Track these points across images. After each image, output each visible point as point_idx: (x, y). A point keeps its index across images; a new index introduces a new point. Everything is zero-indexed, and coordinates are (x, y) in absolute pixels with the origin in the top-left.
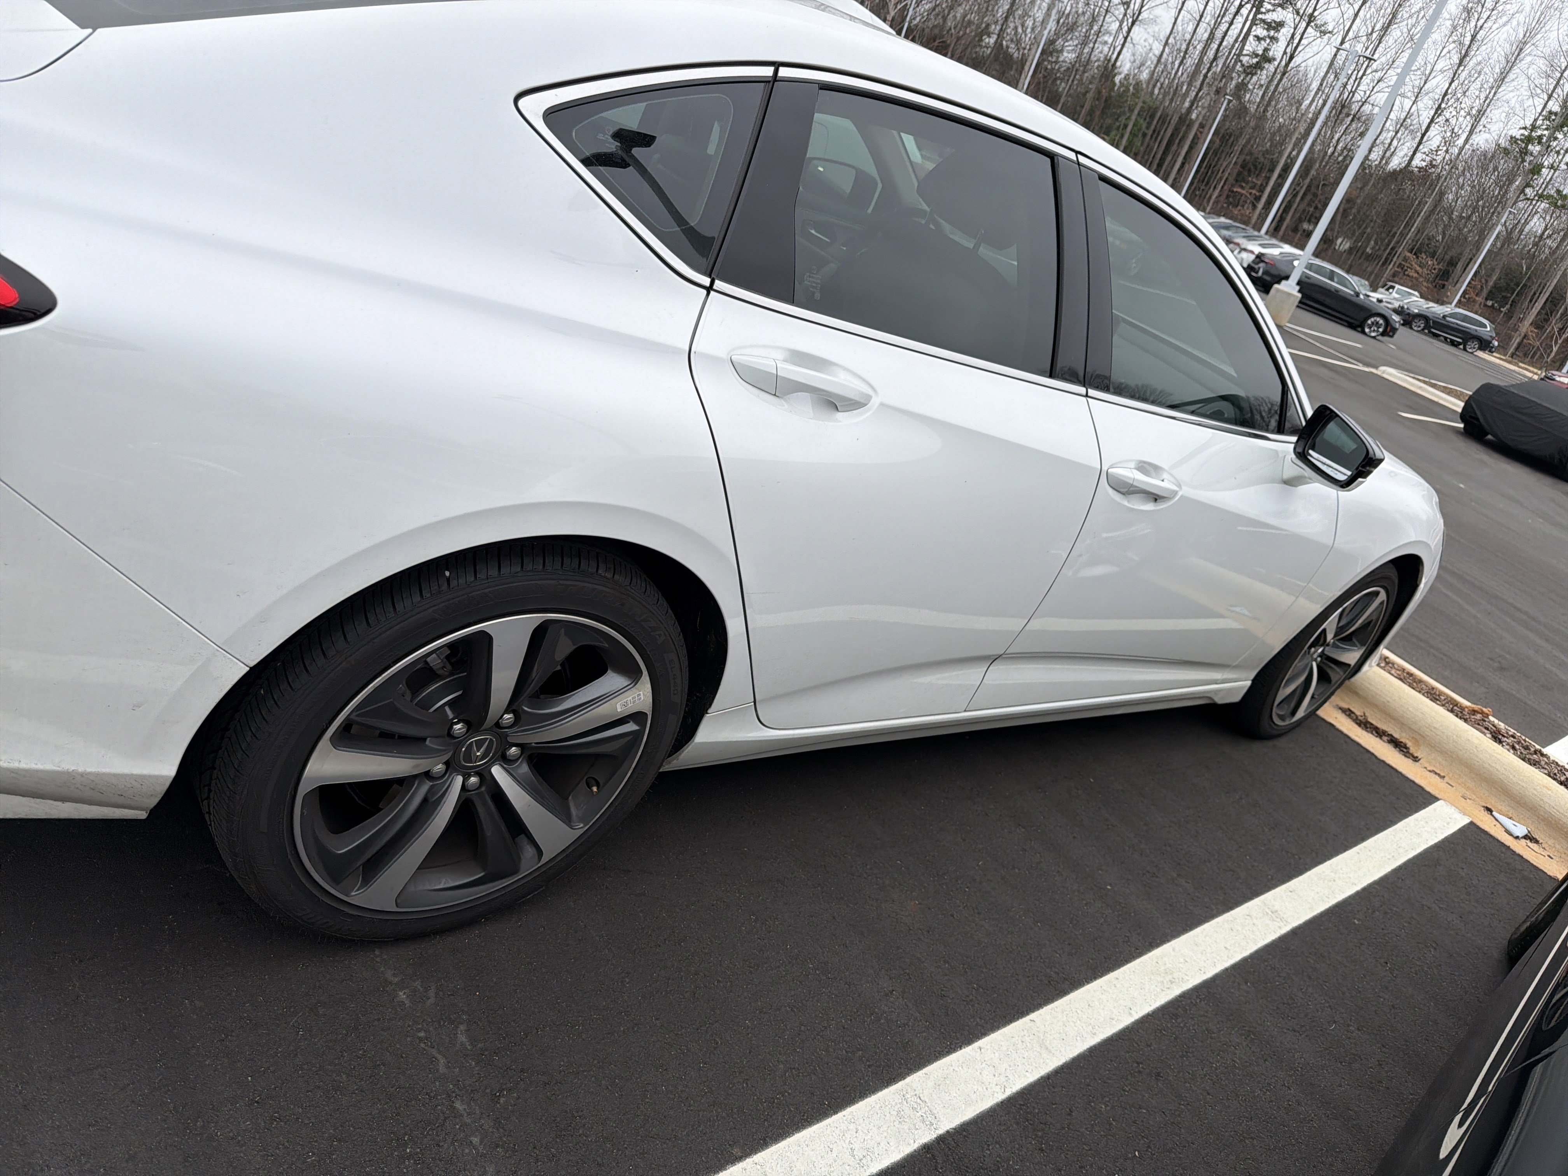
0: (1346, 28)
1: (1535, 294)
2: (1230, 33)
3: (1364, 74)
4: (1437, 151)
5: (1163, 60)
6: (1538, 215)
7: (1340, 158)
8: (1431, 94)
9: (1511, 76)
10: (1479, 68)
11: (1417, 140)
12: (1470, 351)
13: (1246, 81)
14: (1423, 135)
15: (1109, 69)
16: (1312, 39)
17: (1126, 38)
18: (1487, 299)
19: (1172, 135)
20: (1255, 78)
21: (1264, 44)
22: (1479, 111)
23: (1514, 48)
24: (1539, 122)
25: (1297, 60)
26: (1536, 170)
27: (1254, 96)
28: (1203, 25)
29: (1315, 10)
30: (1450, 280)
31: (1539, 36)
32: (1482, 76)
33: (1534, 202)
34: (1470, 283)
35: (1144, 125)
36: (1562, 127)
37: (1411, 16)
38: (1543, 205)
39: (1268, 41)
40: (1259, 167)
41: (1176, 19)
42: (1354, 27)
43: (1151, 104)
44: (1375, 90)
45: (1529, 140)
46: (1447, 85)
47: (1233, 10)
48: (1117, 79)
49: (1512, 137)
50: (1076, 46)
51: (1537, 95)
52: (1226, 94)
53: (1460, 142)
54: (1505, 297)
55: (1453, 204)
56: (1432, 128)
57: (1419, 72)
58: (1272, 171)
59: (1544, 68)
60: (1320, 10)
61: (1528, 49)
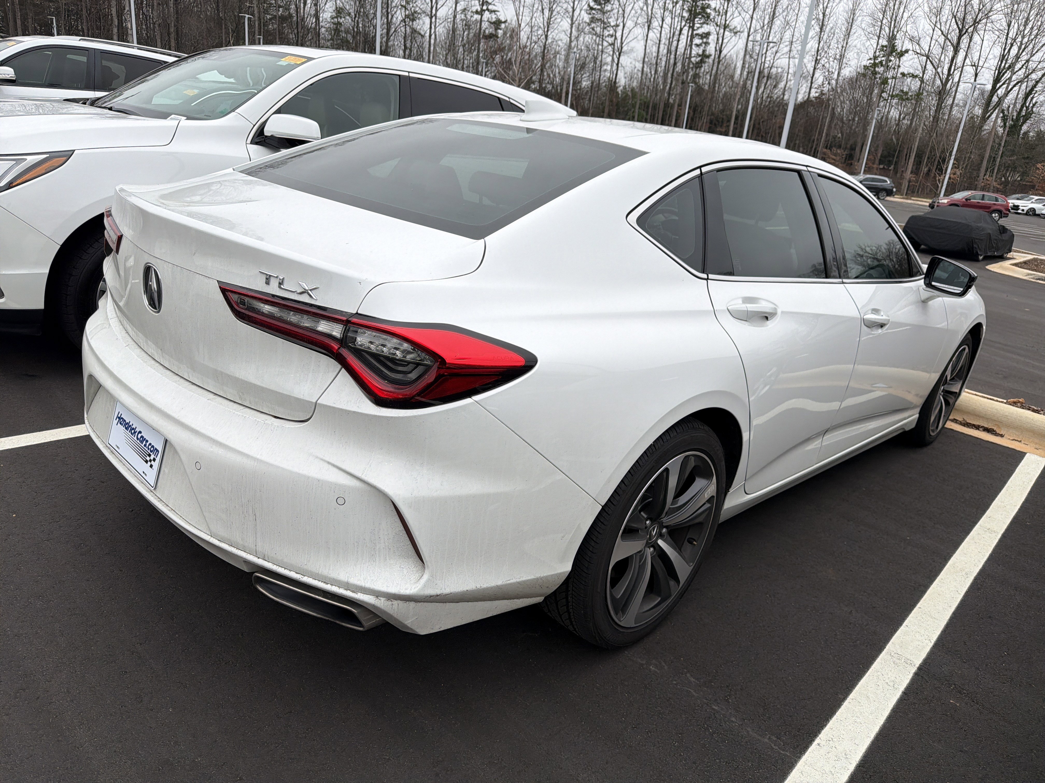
0: (748, 27)
1: (906, 155)
2: (679, 46)
3: (767, 50)
4: (823, 85)
5: (645, 72)
6: (893, 108)
7: (767, 103)
8: (810, 53)
9: (853, 31)
10: (832, 31)
11: (809, 82)
12: (882, 198)
13: (697, 72)
14: (812, 78)
15: (613, 85)
16: (729, 38)
17: (618, 64)
18: (880, 164)
19: (663, 115)
20: (703, 69)
21: (702, 48)
22: (841, 56)
23: (850, 14)
24: (877, 54)
25: (724, 52)
26: (885, 81)
27: (705, 80)
28: (662, 46)
29: (726, 21)
30: (855, 159)
31: (861, 4)
32: (836, 35)
33: (889, 101)
34: (867, 158)
35: (645, 114)
36: (892, 53)
37: (783, 11)
38: (895, 101)
39: (704, 45)
40: (721, 120)
41: (646, 46)
42: (753, 25)
43: (645, 100)
44: (776, 59)
45: (875, 65)
46: (817, 45)
47: (677, 33)
48: (619, 90)
49: (864, 66)
50: (589, 76)
51: (871, 38)
52: (689, 83)
53: (835, 76)
54: (890, 161)
55: (842, 113)
56: (816, 72)
57: (798, 42)
58: (729, 121)
59: (870, 22)
60: (729, 20)
61: (858, 13)
